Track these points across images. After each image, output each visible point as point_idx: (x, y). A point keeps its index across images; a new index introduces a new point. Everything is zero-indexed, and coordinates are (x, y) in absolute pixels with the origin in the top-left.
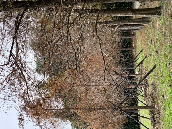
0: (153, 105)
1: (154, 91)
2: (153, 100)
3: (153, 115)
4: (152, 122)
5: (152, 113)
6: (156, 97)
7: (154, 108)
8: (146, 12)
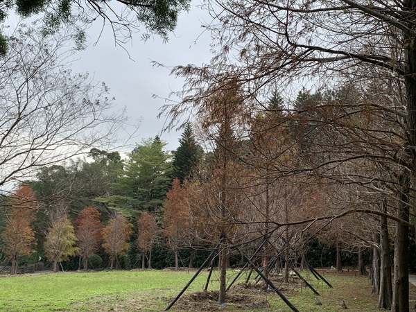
0: (229, 298)
1: (251, 304)
2: (237, 301)
3: (211, 298)
4: (199, 294)
6: (239, 307)
7: (223, 301)
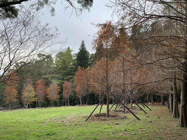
0: (110, 116)
1: (120, 117)
2: (114, 117)
3: (102, 116)
4: (98, 114)
5: (104, 115)
6: (116, 119)
7: (108, 117)
8: (183, 116)
